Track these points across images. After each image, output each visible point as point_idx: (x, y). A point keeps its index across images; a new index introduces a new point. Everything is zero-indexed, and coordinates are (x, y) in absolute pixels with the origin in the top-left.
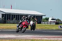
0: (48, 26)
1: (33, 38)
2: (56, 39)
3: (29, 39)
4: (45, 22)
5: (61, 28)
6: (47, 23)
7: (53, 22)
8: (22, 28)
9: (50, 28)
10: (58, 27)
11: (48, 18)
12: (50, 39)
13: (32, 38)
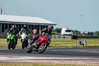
0: (60, 42)
1: (37, 61)
2: (73, 62)
3: (31, 63)
4: (55, 35)
5: (81, 44)
6: (59, 37)
7: (68, 35)
8: (39, 46)
9: (63, 45)
10: (75, 43)
11: (61, 29)
12: (63, 63)
13: (34, 61)
